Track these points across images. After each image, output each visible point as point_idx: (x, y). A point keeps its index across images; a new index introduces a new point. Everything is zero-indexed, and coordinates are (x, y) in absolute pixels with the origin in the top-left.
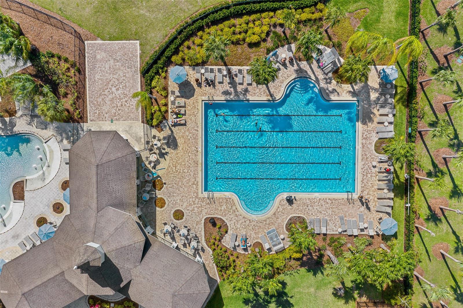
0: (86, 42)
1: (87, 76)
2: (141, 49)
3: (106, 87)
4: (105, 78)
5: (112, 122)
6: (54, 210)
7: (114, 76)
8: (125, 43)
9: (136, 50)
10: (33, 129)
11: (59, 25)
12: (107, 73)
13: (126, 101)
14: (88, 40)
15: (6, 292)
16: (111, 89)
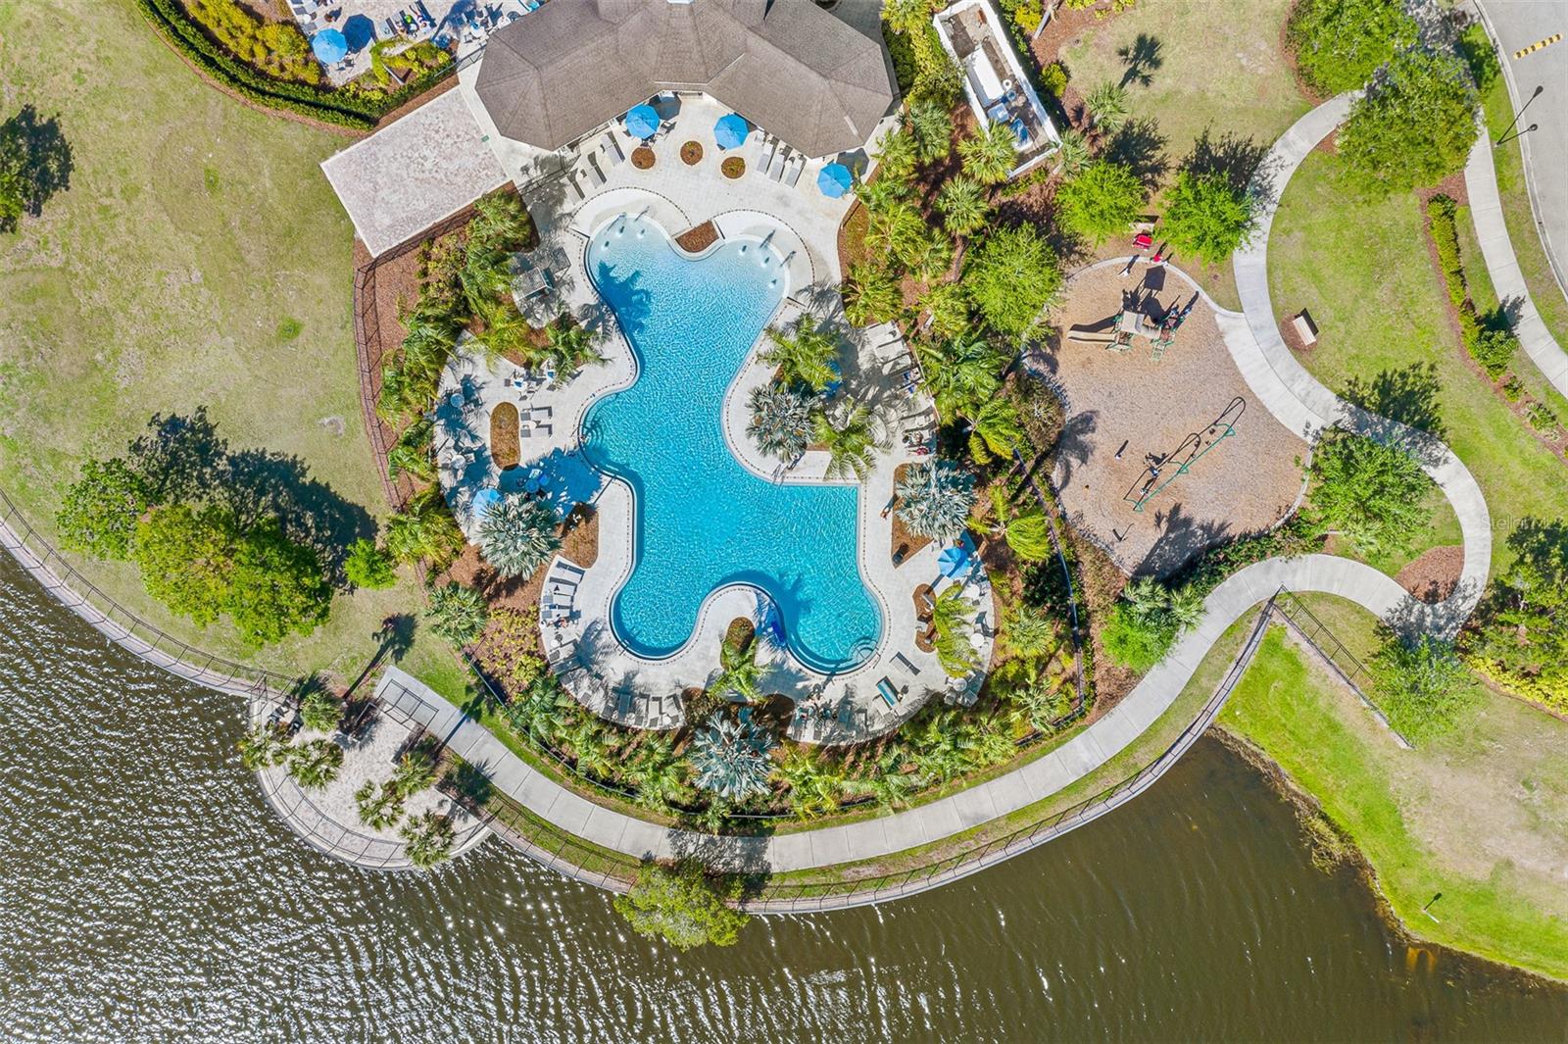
0: (375, 256)
1: (431, 224)
2: (333, 153)
3: (432, 181)
4: (418, 191)
5: (485, 139)
6: (700, 157)
7: (405, 176)
8: (338, 186)
9: (339, 161)
10: (575, 271)
11: (370, 316)
12: (406, 192)
13: (437, 132)
14: (368, 254)
15: (847, 118)
16: (430, 171)
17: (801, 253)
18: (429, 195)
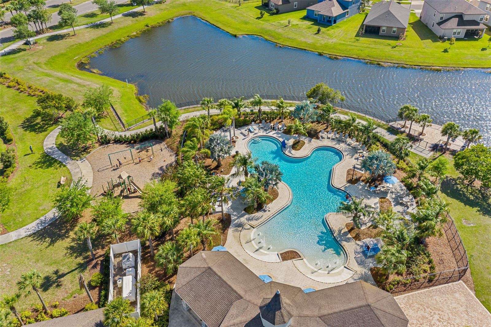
0: (461, 281)
1: (431, 288)
3: (433, 308)
4: (441, 305)
7: (450, 315)
14: (465, 282)
16: (435, 313)
17: (243, 242)
18: (435, 302)
